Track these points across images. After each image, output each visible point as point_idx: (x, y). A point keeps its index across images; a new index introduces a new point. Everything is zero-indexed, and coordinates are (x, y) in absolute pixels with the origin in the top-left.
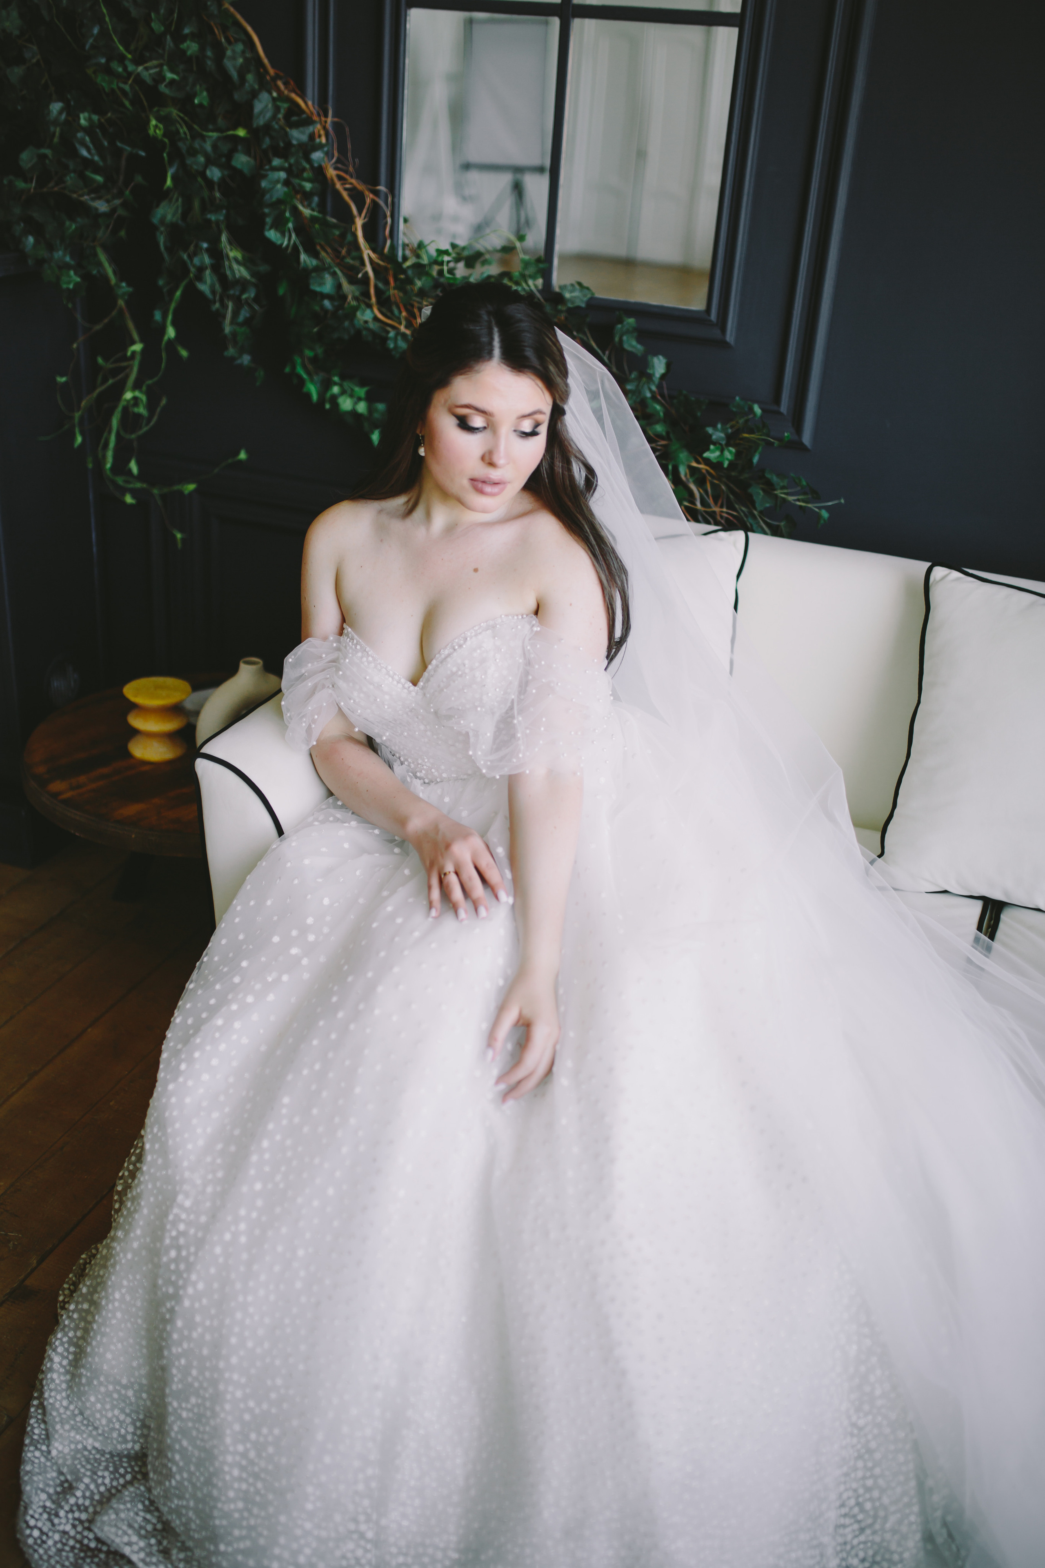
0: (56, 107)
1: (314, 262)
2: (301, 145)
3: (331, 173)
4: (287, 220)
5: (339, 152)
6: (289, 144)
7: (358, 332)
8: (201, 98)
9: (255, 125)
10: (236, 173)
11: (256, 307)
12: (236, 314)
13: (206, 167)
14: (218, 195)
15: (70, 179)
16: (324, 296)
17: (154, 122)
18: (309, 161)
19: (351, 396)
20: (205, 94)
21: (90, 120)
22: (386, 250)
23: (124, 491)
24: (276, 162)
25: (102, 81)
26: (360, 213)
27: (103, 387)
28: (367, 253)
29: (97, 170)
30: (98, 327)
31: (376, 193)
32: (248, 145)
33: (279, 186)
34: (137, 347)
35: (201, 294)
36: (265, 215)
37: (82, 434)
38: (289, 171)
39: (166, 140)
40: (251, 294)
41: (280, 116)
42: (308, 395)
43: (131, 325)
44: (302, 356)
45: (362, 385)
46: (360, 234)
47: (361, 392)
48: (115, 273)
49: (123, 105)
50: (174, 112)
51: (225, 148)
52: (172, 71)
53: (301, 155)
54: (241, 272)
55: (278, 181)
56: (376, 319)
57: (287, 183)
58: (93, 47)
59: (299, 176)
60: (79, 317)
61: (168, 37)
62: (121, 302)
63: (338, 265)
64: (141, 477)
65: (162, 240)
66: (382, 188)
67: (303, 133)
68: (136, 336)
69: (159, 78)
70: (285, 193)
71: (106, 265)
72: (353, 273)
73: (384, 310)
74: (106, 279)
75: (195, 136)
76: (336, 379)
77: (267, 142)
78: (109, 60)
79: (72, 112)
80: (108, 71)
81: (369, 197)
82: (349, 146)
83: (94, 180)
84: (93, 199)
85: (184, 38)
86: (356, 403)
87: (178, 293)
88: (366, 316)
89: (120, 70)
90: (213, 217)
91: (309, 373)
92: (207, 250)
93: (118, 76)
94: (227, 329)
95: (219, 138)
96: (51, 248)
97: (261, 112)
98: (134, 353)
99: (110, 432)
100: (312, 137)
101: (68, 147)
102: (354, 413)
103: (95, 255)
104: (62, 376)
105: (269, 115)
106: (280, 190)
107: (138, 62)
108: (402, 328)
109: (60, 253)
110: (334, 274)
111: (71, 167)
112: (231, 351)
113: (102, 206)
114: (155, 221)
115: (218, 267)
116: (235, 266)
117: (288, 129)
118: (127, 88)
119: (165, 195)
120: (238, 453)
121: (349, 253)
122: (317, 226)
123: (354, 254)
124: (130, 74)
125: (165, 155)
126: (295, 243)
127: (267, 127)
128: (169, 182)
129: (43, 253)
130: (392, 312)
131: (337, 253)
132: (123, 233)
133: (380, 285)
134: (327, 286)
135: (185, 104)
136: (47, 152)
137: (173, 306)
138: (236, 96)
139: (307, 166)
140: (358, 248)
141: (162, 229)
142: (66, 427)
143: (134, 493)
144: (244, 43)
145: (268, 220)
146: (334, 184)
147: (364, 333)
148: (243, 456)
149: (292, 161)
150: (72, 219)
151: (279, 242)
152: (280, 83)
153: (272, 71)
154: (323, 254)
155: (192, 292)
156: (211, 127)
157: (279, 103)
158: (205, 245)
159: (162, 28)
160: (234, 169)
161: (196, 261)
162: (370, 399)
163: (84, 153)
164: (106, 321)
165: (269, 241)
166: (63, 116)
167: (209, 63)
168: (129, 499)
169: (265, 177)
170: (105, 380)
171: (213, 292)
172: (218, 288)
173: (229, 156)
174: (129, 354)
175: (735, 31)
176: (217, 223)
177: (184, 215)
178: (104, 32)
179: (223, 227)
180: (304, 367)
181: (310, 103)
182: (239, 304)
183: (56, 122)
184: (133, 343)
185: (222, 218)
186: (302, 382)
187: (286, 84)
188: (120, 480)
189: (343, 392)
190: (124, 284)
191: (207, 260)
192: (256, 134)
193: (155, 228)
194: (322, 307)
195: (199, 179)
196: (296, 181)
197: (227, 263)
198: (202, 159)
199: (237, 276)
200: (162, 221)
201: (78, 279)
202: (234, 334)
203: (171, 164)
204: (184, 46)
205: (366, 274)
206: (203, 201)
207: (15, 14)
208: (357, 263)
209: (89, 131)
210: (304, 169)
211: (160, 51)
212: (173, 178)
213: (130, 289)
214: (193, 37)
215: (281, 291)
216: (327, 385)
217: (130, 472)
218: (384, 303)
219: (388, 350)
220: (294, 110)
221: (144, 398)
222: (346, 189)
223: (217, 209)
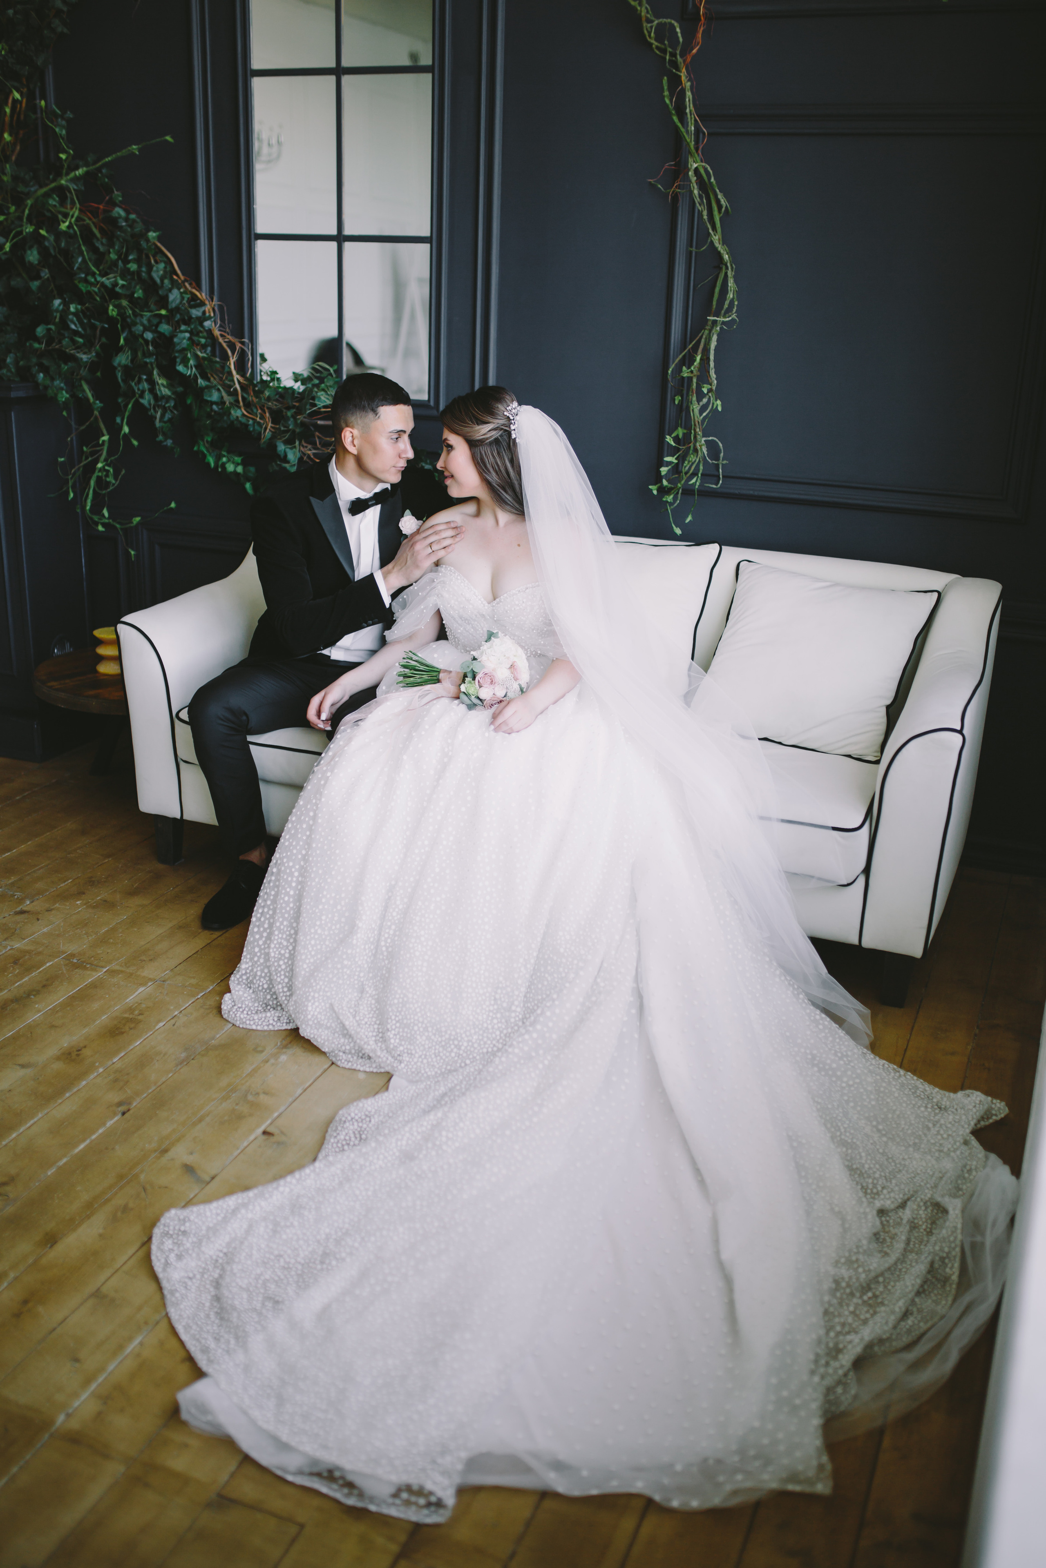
0: (57, 302)
1: (207, 383)
2: (198, 318)
3: (217, 333)
4: (189, 360)
5: (221, 320)
6: (190, 318)
7: (232, 422)
8: (139, 294)
9: (170, 308)
10: (161, 335)
11: (175, 412)
12: (163, 416)
13: (143, 332)
14: (151, 348)
15: (65, 342)
16: (212, 403)
17: (111, 307)
18: (203, 326)
19: (233, 463)
20: (140, 291)
21: (76, 308)
22: (248, 375)
23: (97, 524)
24: (183, 328)
25: (83, 287)
26: (233, 354)
27: (85, 462)
28: (236, 376)
29: (81, 336)
30: (83, 428)
31: (243, 343)
32: (168, 319)
33: (185, 341)
34: (106, 438)
35: (142, 405)
36: (175, 358)
37: (73, 492)
38: (191, 332)
39: (119, 318)
40: (172, 403)
41: (185, 302)
42: (209, 464)
43: (102, 426)
44: (203, 440)
45: (239, 456)
46: (232, 367)
47: (238, 459)
48: (93, 396)
49: (96, 300)
50: (125, 303)
51: (155, 321)
52: (122, 280)
53: (197, 323)
54: (166, 392)
55: (184, 338)
56: (243, 415)
57: (190, 339)
58: (78, 268)
59: (197, 335)
60: (73, 423)
61: (120, 262)
62: (96, 413)
63: (221, 385)
64: (109, 518)
65: (119, 375)
66: (246, 340)
67: (198, 311)
68: (105, 432)
69: (115, 284)
70: (188, 345)
71: (88, 391)
72: (228, 388)
73: (248, 410)
74: (88, 399)
75: (135, 315)
76: (224, 453)
77: (178, 316)
78: (87, 275)
79: (66, 304)
80: (86, 281)
81: (238, 346)
82: (226, 318)
83: (78, 342)
84: (78, 353)
85: (129, 262)
86: (236, 467)
87: (130, 406)
88: (237, 413)
89: (93, 280)
90: (148, 360)
91: (208, 451)
92: (146, 380)
93: (92, 284)
94: (158, 424)
95: (151, 316)
96: (53, 379)
97: (174, 300)
98: (104, 441)
99: (89, 489)
100: (204, 313)
101: (64, 324)
102: (235, 473)
103: (81, 385)
104: (61, 457)
105: (178, 301)
106: (185, 343)
107: (103, 276)
108: (258, 419)
109: (58, 382)
110: (219, 390)
111: (66, 335)
112: (160, 438)
113: (84, 357)
114: (116, 364)
115: (152, 391)
116: (162, 389)
117: (189, 309)
118: (96, 290)
119: (120, 350)
120: (170, 504)
121: (226, 378)
122: (206, 362)
123: (229, 378)
124: (98, 282)
125: (119, 326)
126: (195, 374)
127: (177, 309)
128: (122, 341)
129: (48, 382)
130: (252, 410)
131: (221, 379)
132: (99, 374)
133: (245, 395)
134: (215, 397)
135: (131, 298)
136: (53, 327)
137: (127, 414)
138: (160, 292)
139: (202, 329)
140: (230, 373)
141: (119, 368)
142: (64, 489)
143: (104, 525)
144: (165, 263)
145: (178, 360)
146: (218, 339)
147: (235, 422)
148: (173, 505)
149: (192, 327)
150: (66, 364)
151: (185, 373)
152: (187, 285)
153: (182, 278)
154: (212, 379)
155: (137, 404)
156: (146, 310)
157: (184, 295)
158: (145, 377)
159: (116, 257)
160: (160, 333)
161: (141, 387)
162: (244, 463)
163: (73, 327)
164: (87, 424)
165: (179, 373)
166: (61, 307)
167: (144, 274)
168: (100, 528)
169: (176, 336)
170: (87, 458)
171: (150, 404)
172: (152, 402)
173: (157, 326)
174: (101, 442)
175: (428, 245)
176: (151, 364)
177: (132, 361)
178: (84, 260)
179: (154, 366)
180: (204, 445)
181: (203, 294)
182: (165, 410)
183: (57, 311)
184: (103, 435)
185: (153, 361)
186: (205, 456)
187: (190, 284)
188: (96, 518)
189: (229, 461)
190: (98, 402)
191: (146, 386)
192: (172, 312)
193: (115, 368)
194: (212, 410)
195: (140, 340)
196: (195, 338)
197: (157, 387)
198: (141, 328)
199: (164, 393)
200: (119, 365)
201: (68, 396)
202: (162, 428)
203: (123, 331)
204: (129, 266)
205: (236, 390)
206: (143, 351)
207: (35, 252)
208: (232, 383)
209: (75, 314)
210: (201, 332)
211: (115, 269)
212: (125, 339)
213: (102, 405)
214: (134, 261)
215: (189, 402)
216: (218, 458)
217: (103, 516)
218: (248, 405)
219: (250, 432)
220: (194, 298)
221: (111, 470)
222: (225, 342)
223: (150, 355)
